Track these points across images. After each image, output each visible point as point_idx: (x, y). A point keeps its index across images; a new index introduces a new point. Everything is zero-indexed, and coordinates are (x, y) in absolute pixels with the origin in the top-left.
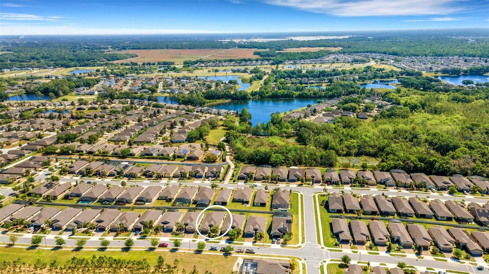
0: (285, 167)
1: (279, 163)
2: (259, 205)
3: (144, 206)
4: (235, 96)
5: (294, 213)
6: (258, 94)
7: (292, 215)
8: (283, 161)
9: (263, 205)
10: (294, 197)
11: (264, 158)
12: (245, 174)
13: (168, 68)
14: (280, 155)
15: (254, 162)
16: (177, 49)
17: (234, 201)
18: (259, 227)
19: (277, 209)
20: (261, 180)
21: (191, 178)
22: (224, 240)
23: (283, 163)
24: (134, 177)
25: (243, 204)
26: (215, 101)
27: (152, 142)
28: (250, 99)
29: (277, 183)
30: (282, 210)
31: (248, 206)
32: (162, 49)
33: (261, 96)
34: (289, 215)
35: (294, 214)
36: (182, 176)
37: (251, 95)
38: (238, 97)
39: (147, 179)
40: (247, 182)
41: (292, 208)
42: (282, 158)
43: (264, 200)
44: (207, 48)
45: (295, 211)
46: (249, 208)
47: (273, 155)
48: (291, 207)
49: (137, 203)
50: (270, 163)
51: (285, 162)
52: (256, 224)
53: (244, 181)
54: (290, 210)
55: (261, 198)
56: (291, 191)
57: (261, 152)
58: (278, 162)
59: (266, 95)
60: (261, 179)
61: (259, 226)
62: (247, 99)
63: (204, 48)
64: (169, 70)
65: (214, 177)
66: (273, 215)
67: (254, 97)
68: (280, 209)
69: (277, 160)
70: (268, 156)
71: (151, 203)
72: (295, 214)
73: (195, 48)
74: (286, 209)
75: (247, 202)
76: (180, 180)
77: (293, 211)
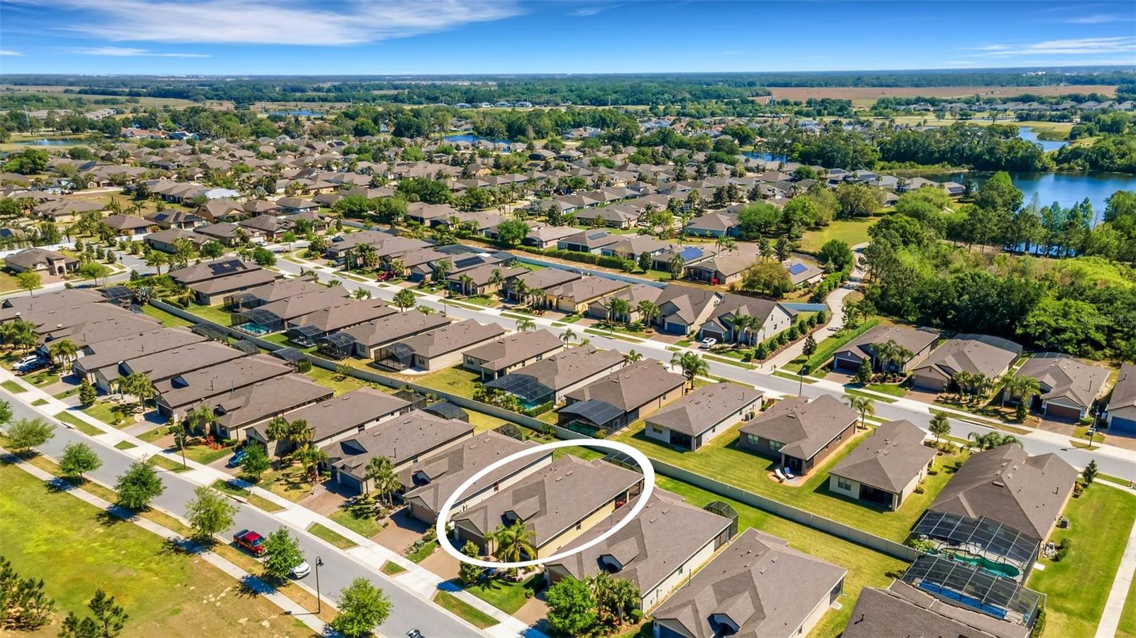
0: (1103, 365)
1: (1068, 341)
2: (855, 493)
3: (390, 376)
4: (987, 157)
5: (1068, 605)
6: (1085, 158)
7: (1038, 613)
8: (1100, 337)
9: (878, 499)
10: (1102, 510)
11: (992, 309)
12: (864, 348)
13: (825, 109)
14: (1088, 307)
15: (943, 318)
16: (882, 86)
17: (742, 444)
18: (750, 610)
19: (955, 543)
20: (935, 391)
21: (641, 330)
22: (524, 620)
23: (1098, 346)
24: (467, 293)
25: (771, 469)
26: (912, 166)
27: (624, 225)
28: (1045, 170)
29: (1019, 420)
30: (983, 563)
31: (798, 482)
32: (843, 86)
33: (1094, 164)
34: (1021, 608)
35: (1057, 609)
36: (613, 317)
37: (1054, 159)
38: (999, 160)
39: (502, 305)
40: (861, 385)
41: (1064, 568)
42: (1093, 322)
43: (890, 476)
44: (968, 85)
45: (1076, 591)
46: (796, 494)
47: (1049, 302)
48: (1056, 559)
49: (384, 362)
50: (1019, 331)
51: (1110, 346)
52: (744, 591)
53: (848, 379)
54: (1039, 577)
55: (876, 462)
56: (1090, 473)
57: (986, 281)
58: (1067, 336)
59: (1119, 161)
60: (938, 386)
61: (759, 609)
62: (1036, 169)
63: (960, 84)
64: (826, 112)
65: (727, 342)
66: (904, 566)
67: (1066, 165)
68: (975, 549)
69: (1063, 323)
70: (1017, 298)
71: (422, 372)
72: (1069, 613)
73: (932, 86)
74: (1014, 563)
75: (797, 466)
76: (598, 326)
77: (1061, 584)
